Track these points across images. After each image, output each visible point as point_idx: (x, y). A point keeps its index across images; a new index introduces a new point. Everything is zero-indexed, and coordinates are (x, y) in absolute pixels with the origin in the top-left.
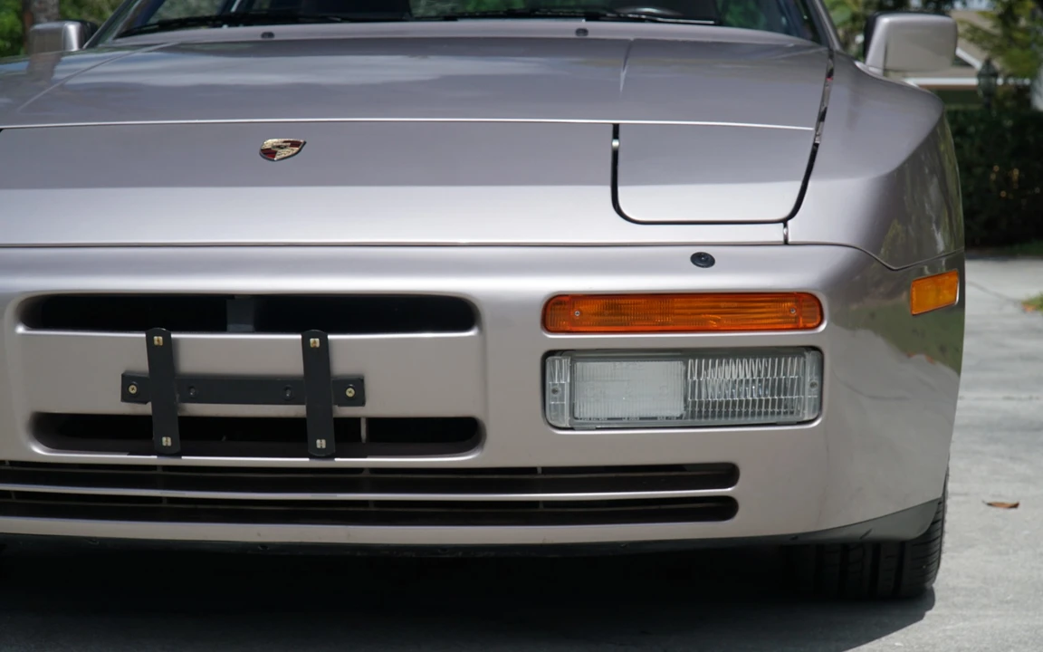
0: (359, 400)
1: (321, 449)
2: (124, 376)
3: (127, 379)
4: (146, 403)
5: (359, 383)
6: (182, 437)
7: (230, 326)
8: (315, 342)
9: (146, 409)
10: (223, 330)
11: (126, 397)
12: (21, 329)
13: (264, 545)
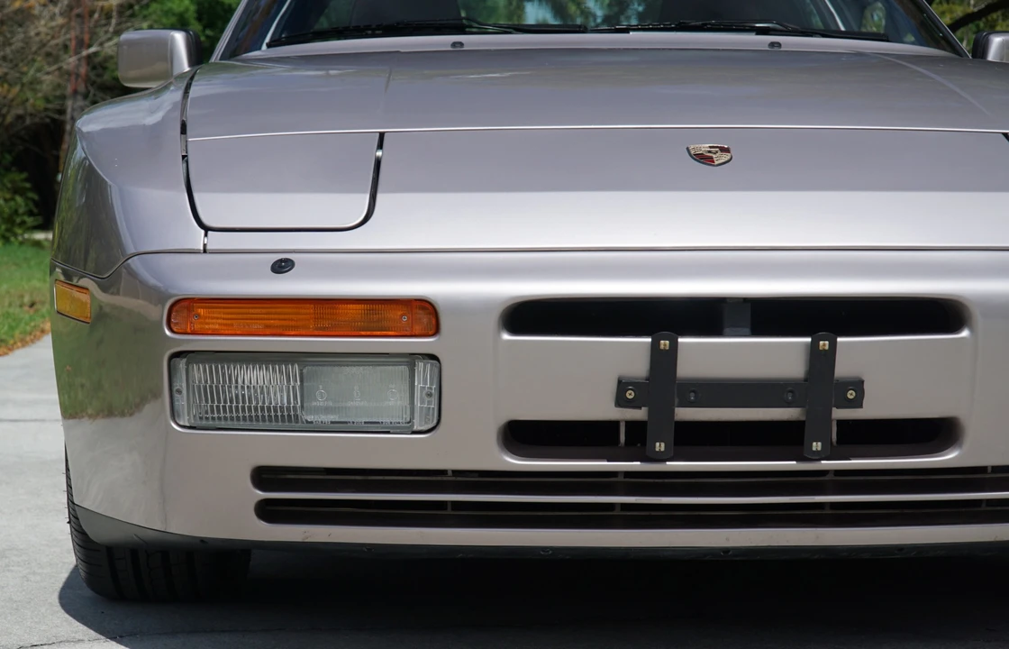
0: (857, 403)
1: (817, 452)
2: (620, 382)
3: (622, 385)
4: (640, 408)
5: (858, 385)
6: (675, 444)
7: (727, 330)
8: (824, 344)
9: (639, 414)
10: (719, 334)
11: (621, 401)
12: (506, 336)
13: (726, 550)
